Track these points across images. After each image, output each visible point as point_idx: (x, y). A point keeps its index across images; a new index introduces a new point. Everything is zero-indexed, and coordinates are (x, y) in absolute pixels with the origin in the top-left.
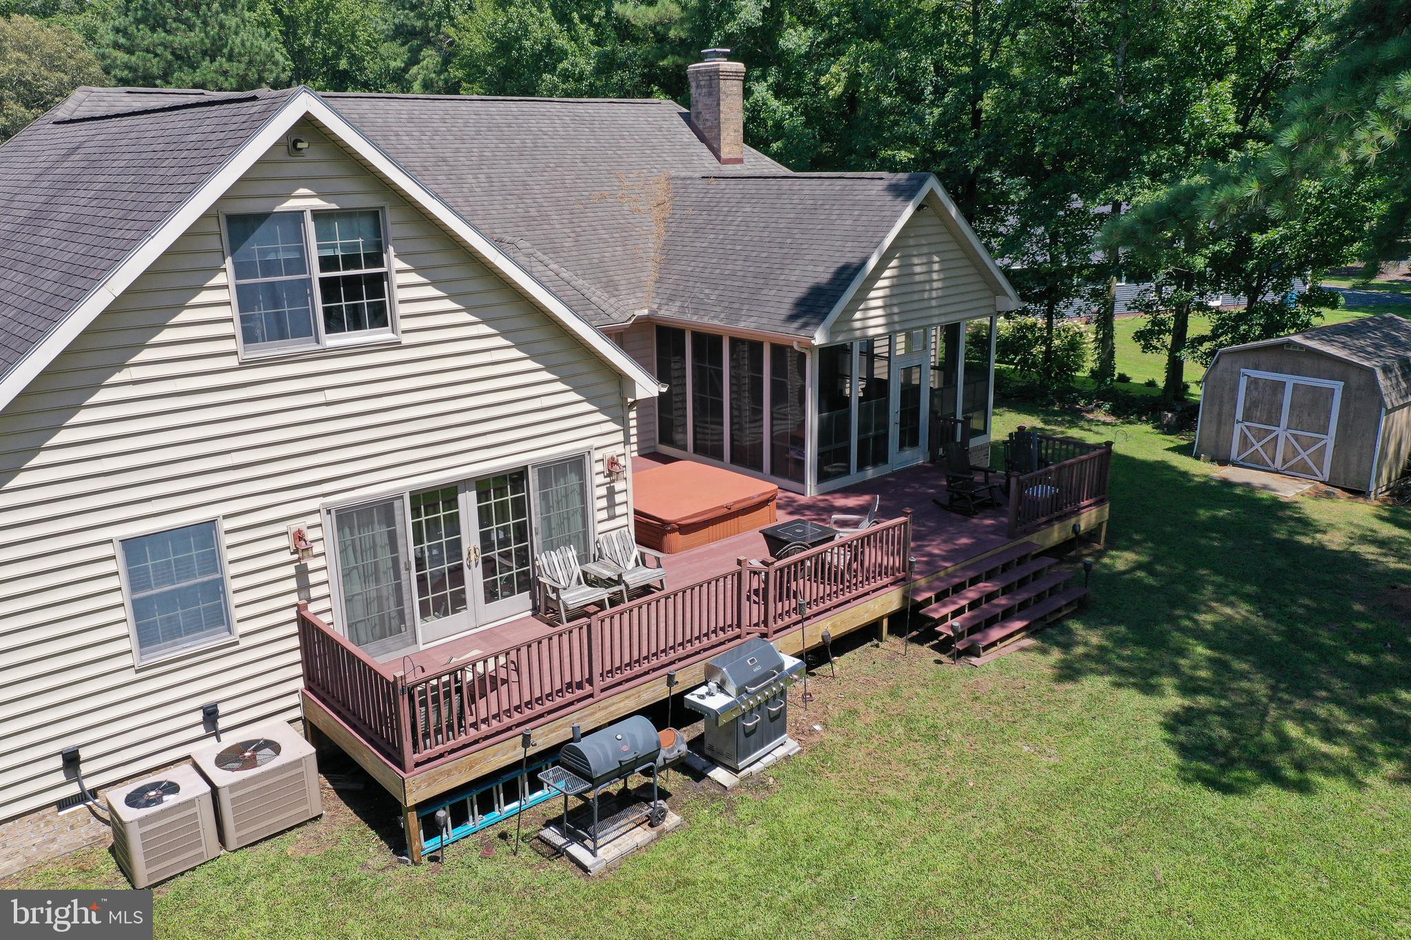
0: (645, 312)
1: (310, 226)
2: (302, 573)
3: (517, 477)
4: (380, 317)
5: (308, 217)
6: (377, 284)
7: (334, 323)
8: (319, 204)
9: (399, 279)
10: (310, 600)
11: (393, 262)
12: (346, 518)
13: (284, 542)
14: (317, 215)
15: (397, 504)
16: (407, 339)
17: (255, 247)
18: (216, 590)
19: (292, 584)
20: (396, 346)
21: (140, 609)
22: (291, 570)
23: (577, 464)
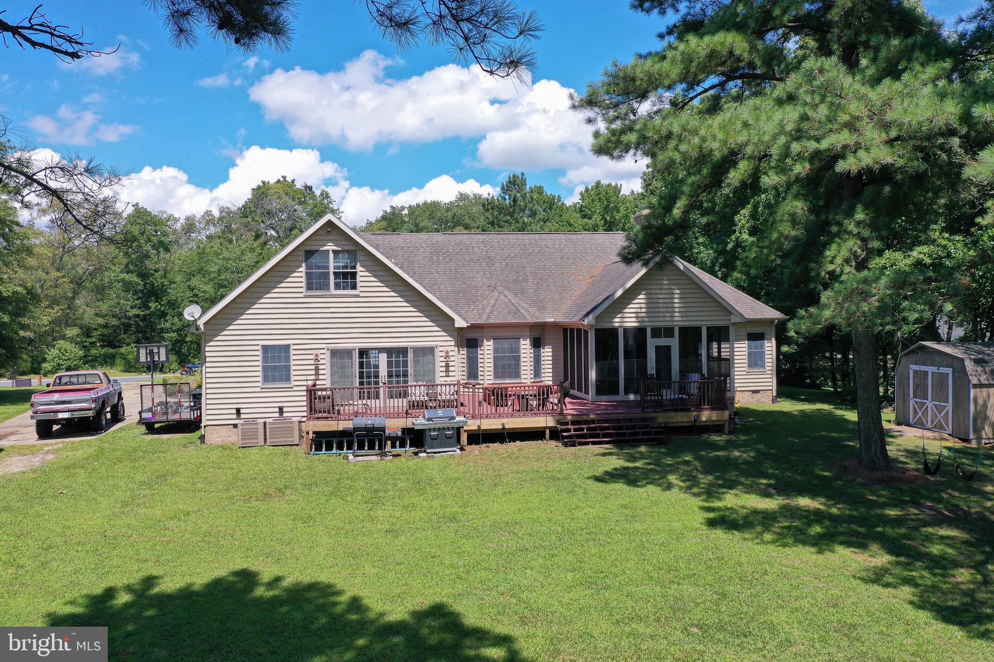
0: (553, 320)
1: (331, 255)
2: (317, 369)
3: (404, 351)
4: (354, 287)
5: (331, 252)
6: (354, 275)
7: (337, 286)
8: (335, 248)
9: (359, 274)
10: (318, 379)
11: (359, 268)
12: (334, 353)
13: (313, 357)
14: (334, 252)
15: (354, 352)
16: (362, 294)
17: (313, 260)
18: (288, 368)
19: (313, 372)
20: (358, 296)
21: (265, 369)
22: (313, 367)
23: (431, 350)
